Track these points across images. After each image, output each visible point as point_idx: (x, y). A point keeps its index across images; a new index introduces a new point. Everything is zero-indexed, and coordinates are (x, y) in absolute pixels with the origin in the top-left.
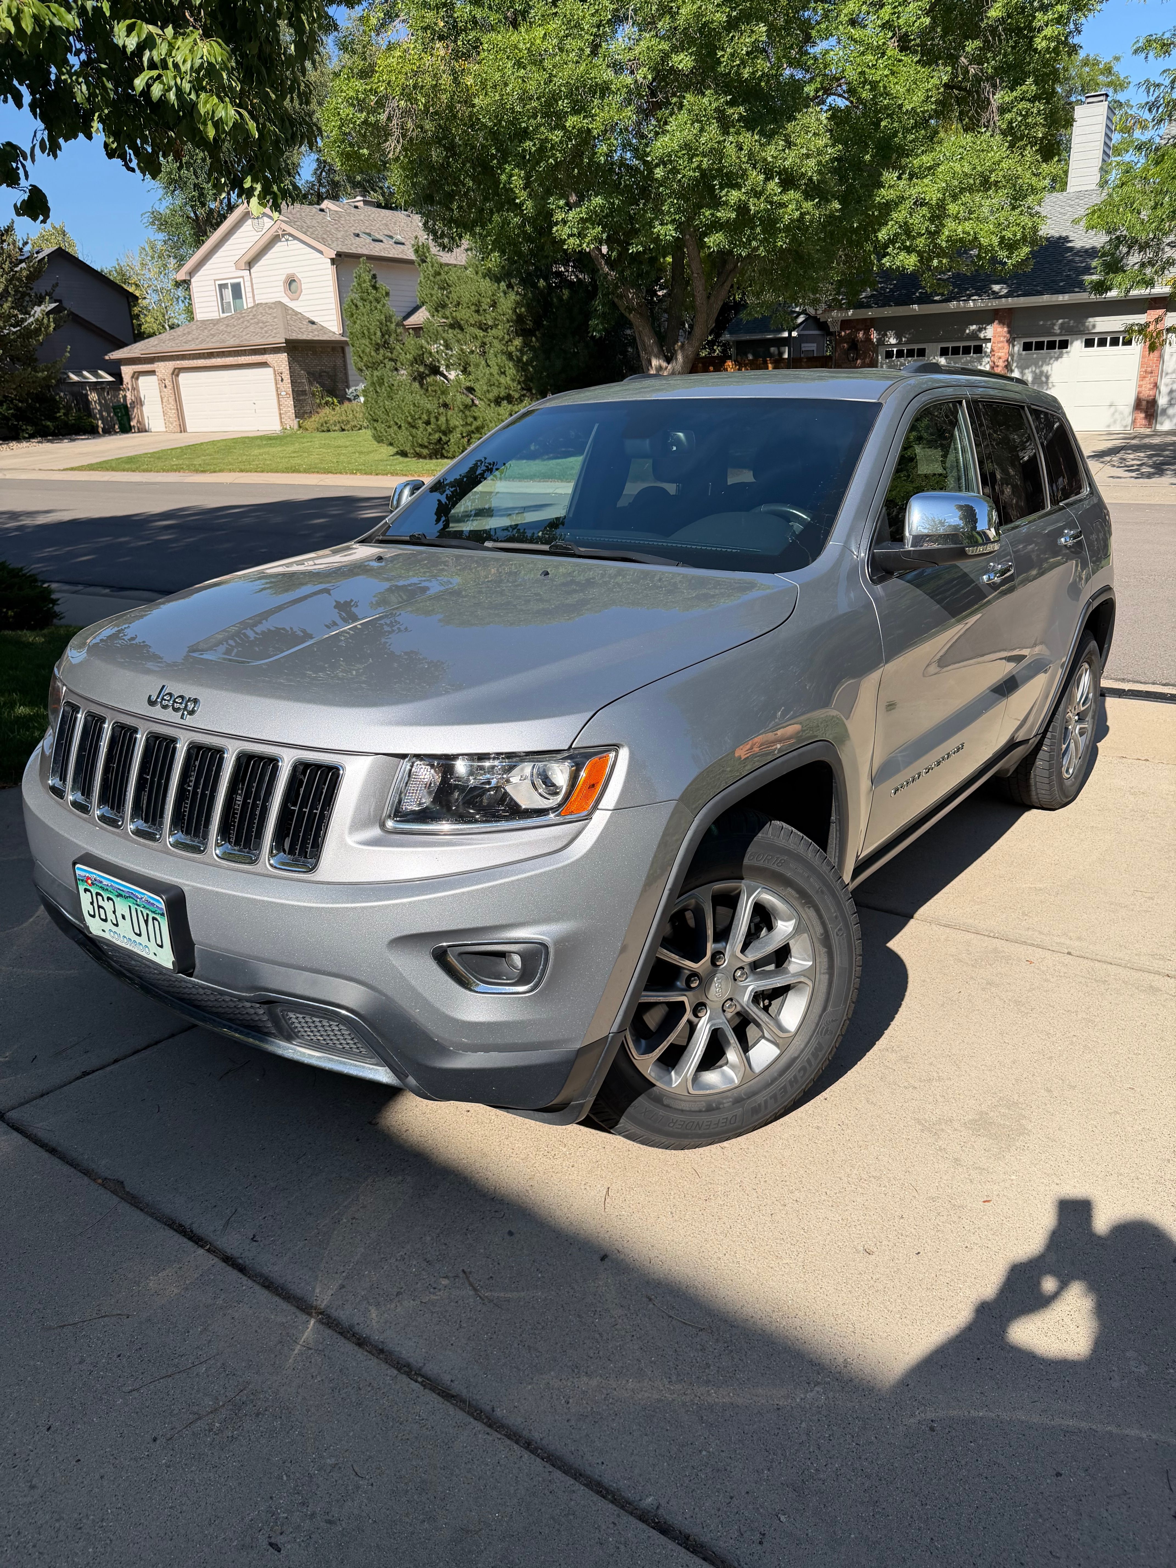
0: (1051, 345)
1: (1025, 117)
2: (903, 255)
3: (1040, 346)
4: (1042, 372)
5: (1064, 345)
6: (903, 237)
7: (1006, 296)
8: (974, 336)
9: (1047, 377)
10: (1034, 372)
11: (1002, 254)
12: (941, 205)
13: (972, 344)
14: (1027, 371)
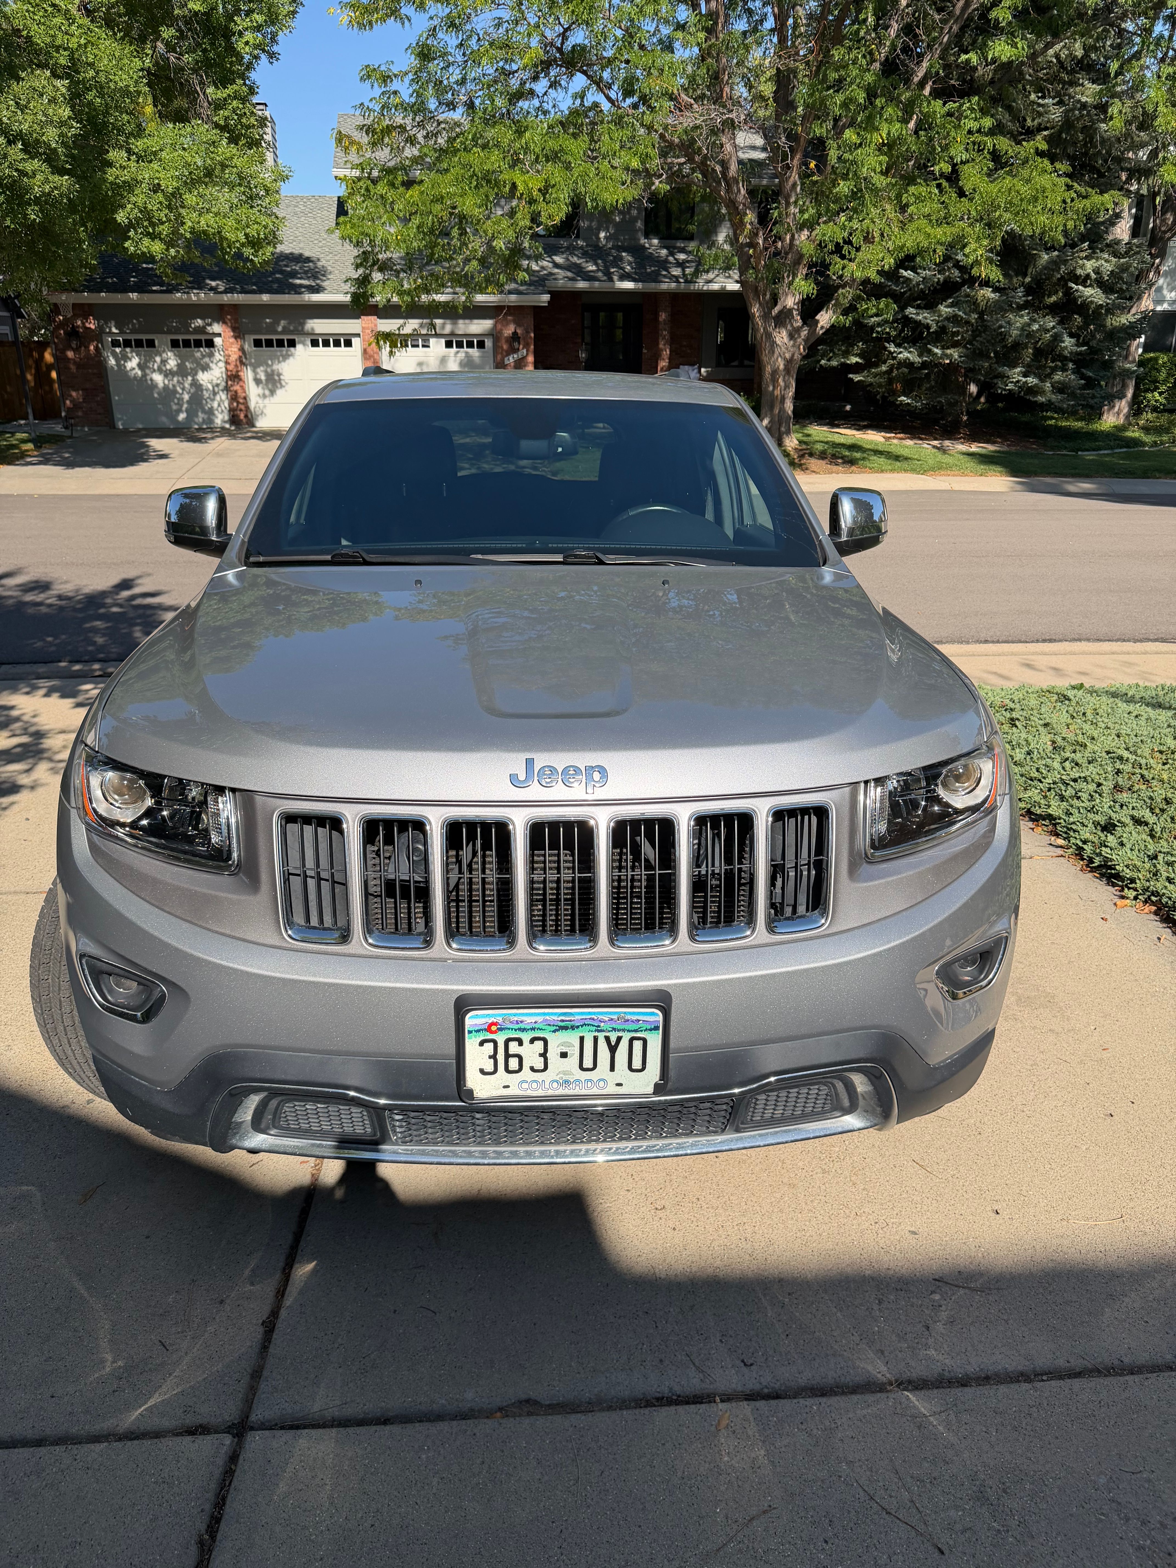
0: (280, 343)
1: (241, 116)
2: (146, 241)
3: (269, 343)
4: (273, 371)
5: (292, 344)
6: (145, 224)
7: (225, 292)
8: (201, 330)
9: (279, 375)
10: (266, 372)
11: (248, 251)
12: (176, 194)
13: (203, 337)
14: (258, 370)
